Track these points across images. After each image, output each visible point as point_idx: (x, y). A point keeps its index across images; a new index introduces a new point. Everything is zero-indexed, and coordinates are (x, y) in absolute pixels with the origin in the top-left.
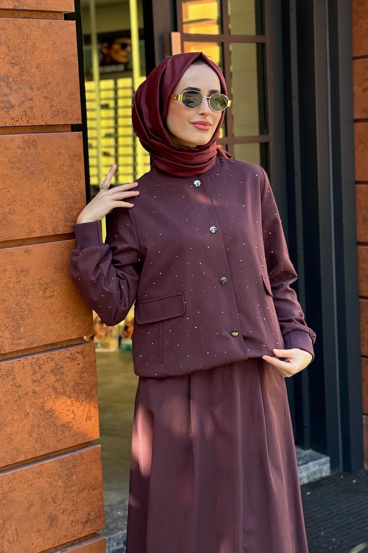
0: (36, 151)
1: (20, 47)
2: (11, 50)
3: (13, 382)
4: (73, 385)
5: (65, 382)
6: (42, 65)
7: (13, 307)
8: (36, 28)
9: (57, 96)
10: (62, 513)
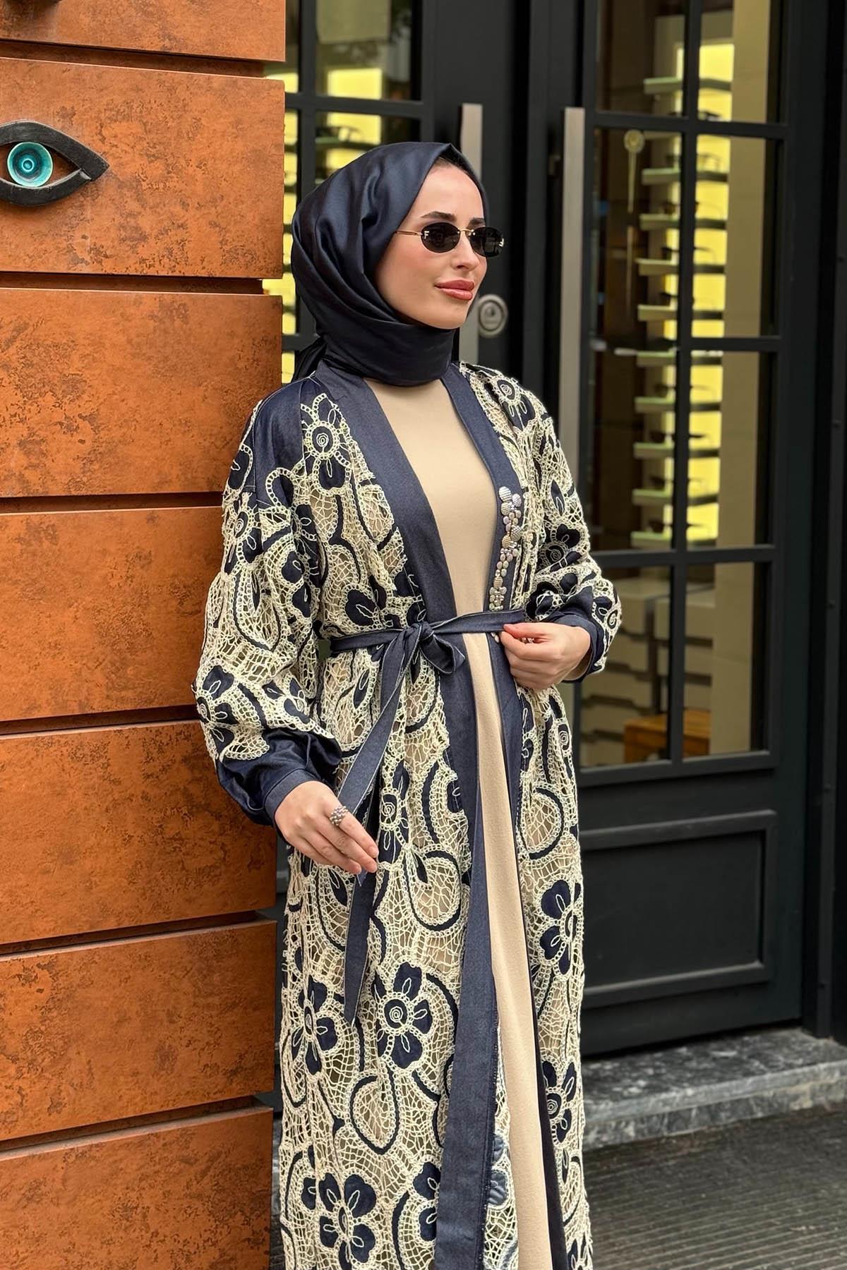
0: (185, 326)
1: (169, 125)
2: (150, 131)
3: (105, 772)
6: (209, 162)
8: (203, 91)
9: (236, 222)
10: (187, 1046)
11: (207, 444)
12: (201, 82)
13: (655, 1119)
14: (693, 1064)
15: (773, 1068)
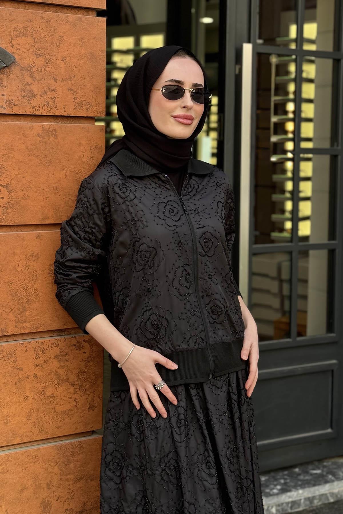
0: (56, 140)
1: (47, 39)
2: (37, 42)
3: (14, 365)
4: (77, 373)
5: (69, 369)
6: (68, 58)
7: (19, 291)
8: (64, 23)
9: (81, 88)
10: (57, 500)
11: (67, 199)
12: (63, 18)
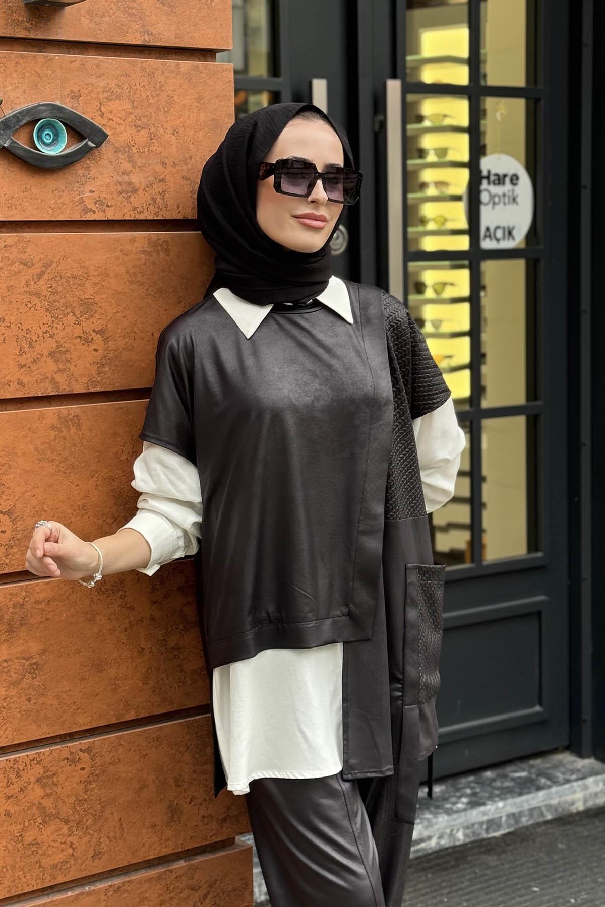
0: (167, 258)
1: (150, 102)
2: (136, 107)
3: (122, 602)
6: (181, 130)
8: (174, 75)
10: (190, 803)
12: (172, 68)
13: (477, 826)
14: (498, 784)
15: (556, 782)
